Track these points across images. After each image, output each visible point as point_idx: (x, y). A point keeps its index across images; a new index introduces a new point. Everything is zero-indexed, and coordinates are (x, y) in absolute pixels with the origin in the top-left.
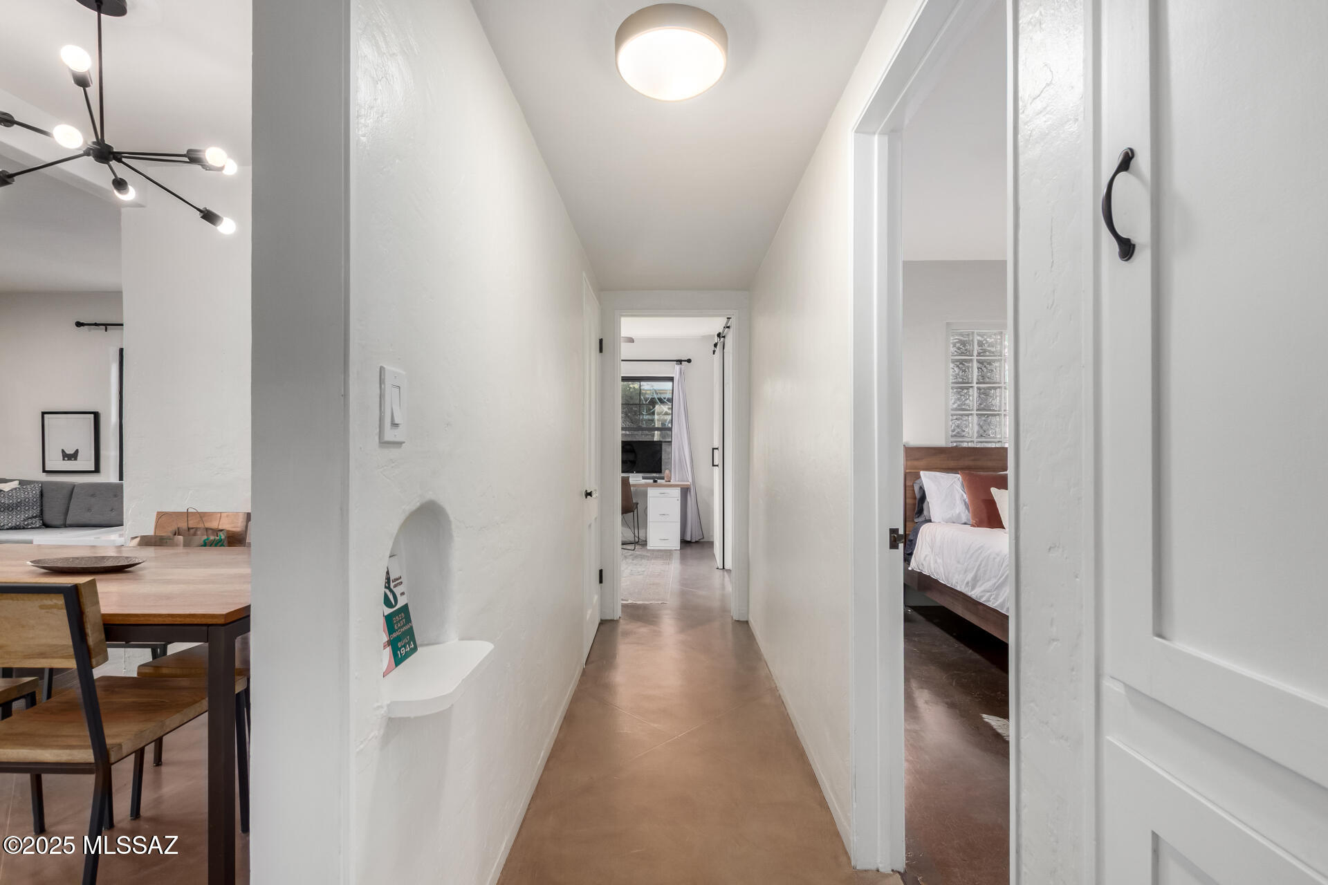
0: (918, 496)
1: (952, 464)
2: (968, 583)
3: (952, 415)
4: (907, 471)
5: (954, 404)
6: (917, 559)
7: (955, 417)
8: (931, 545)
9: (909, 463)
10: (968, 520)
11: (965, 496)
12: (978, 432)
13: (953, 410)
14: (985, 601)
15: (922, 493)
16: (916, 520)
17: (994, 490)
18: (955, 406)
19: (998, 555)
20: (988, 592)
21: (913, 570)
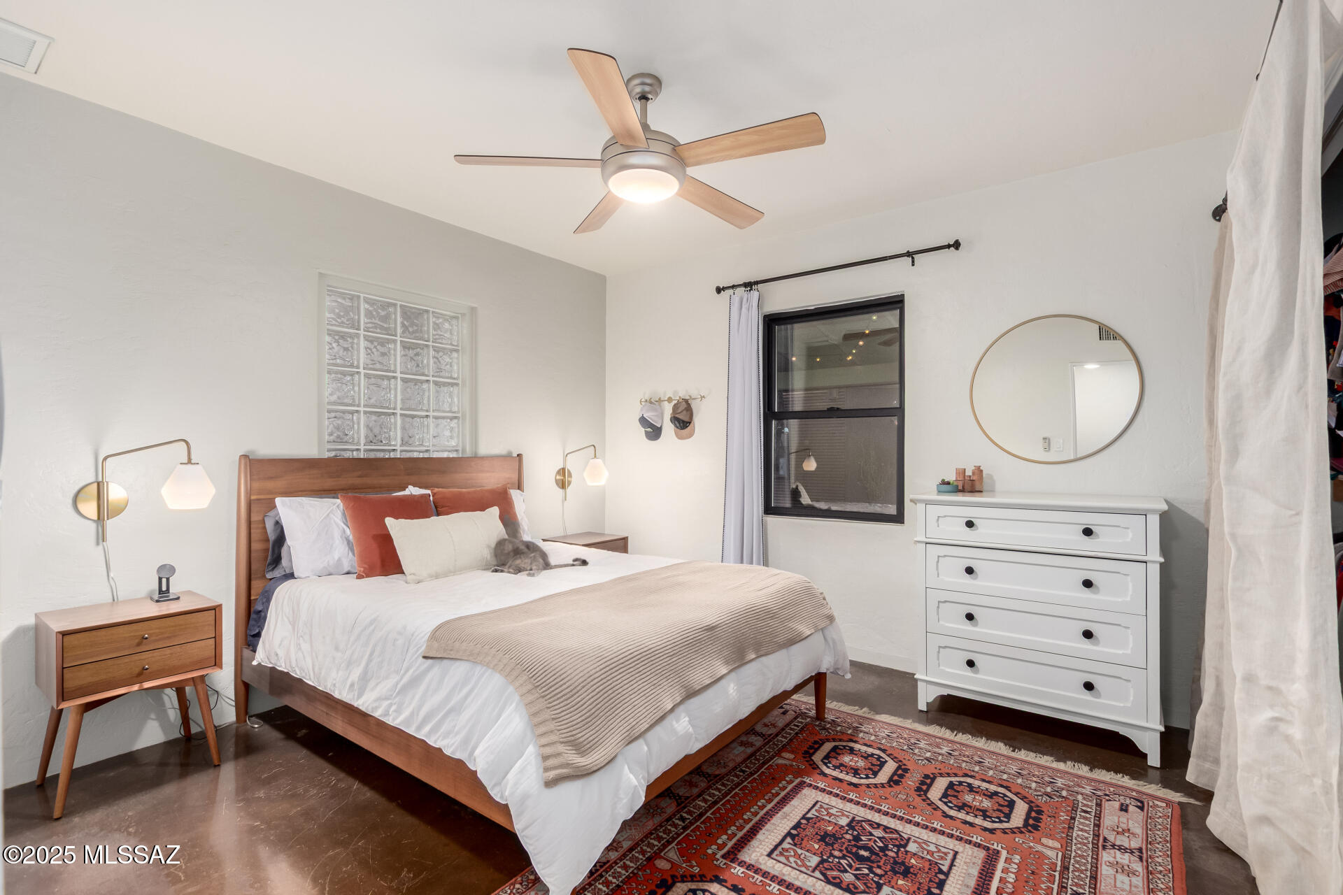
0: (272, 536)
1: (329, 483)
2: (352, 685)
3: (329, 411)
4: (253, 498)
5: (331, 395)
6: (267, 646)
7: (333, 415)
8: (291, 619)
9: (256, 485)
10: (352, 566)
11: (348, 532)
12: (366, 437)
13: (329, 403)
14: (379, 716)
15: (279, 531)
16: (269, 576)
17: (389, 521)
18: (334, 398)
19: (400, 633)
20: (387, 699)
21: (259, 664)
